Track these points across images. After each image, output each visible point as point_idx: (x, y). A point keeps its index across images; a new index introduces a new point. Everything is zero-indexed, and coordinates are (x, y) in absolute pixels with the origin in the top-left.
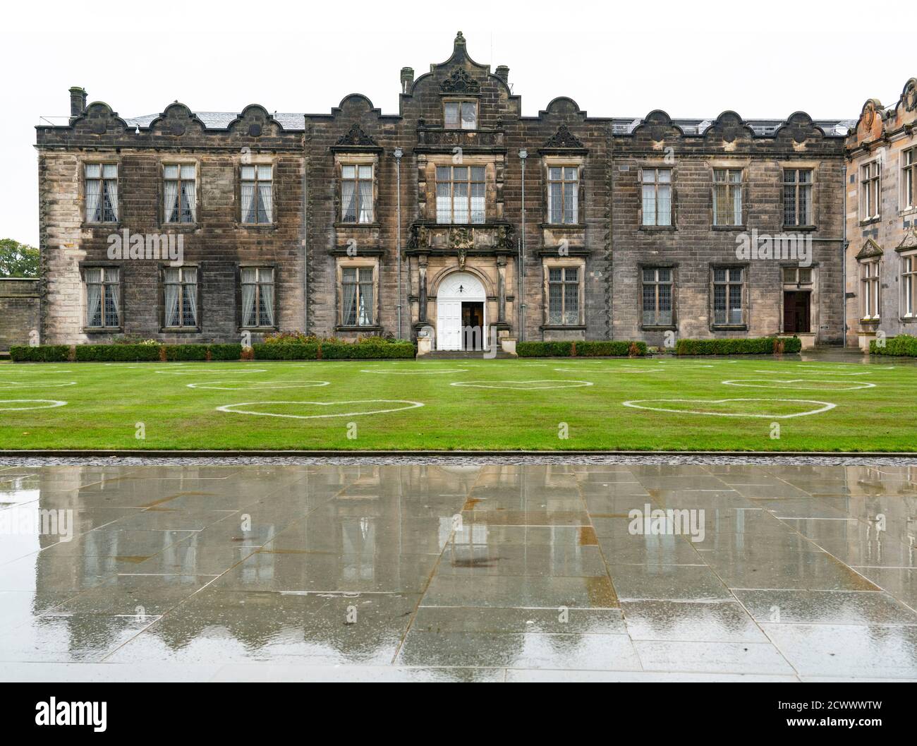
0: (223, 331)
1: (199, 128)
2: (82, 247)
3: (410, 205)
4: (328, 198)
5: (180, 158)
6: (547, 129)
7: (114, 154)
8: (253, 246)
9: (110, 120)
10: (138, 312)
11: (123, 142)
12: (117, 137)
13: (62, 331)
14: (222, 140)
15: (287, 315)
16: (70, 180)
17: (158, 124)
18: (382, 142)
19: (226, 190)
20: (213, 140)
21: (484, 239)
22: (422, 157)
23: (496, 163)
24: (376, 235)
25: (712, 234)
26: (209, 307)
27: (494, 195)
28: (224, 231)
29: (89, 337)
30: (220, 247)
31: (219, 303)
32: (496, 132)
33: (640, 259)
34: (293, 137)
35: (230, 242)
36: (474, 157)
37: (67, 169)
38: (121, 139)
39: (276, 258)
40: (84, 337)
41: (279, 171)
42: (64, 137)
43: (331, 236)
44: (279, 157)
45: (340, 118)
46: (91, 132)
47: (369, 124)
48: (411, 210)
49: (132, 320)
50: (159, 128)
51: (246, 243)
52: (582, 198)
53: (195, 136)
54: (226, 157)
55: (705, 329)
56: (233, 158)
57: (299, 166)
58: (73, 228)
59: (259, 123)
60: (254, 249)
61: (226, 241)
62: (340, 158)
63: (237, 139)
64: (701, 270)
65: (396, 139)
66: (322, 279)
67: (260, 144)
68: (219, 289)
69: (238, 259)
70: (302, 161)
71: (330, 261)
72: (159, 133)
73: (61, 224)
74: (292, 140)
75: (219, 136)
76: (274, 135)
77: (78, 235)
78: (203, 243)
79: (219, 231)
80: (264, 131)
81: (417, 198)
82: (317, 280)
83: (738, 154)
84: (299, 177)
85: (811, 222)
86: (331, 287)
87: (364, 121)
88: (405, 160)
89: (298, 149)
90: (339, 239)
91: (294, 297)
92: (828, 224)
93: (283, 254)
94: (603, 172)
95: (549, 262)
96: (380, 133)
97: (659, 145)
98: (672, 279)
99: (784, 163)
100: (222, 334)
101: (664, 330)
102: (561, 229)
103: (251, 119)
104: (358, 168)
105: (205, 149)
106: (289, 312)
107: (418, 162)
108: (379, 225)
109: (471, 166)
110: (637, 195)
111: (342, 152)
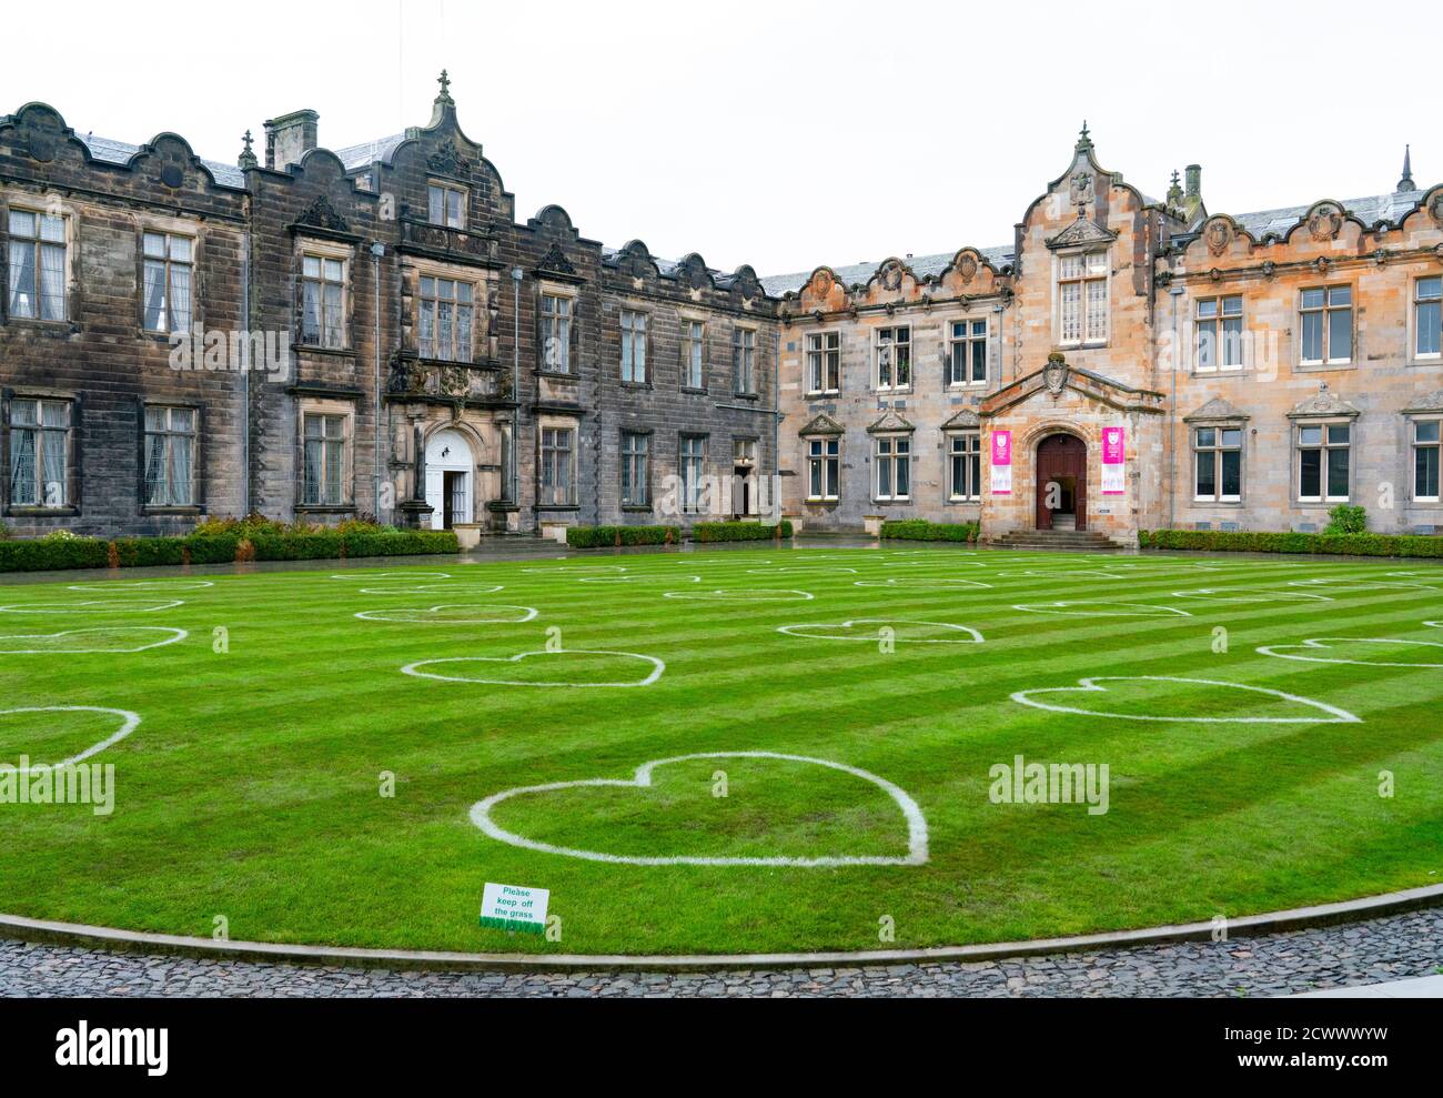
0: (118, 513)
1: (80, 154)
3: (389, 327)
4: (284, 304)
8: (168, 371)
14: (119, 183)
15: (218, 486)
17: (4, 134)
18: (356, 229)
19: (123, 269)
20: (103, 180)
21: (478, 385)
22: (407, 259)
23: (489, 281)
24: (352, 368)
26: (92, 470)
27: (485, 324)
28: (120, 341)
30: (112, 368)
31: (110, 465)
32: (489, 239)
33: (622, 422)
34: (229, 198)
35: (129, 361)
36: (464, 268)
39: (201, 391)
41: (207, 250)
44: (208, 227)
45: (303, 181)
47: (339, 200)
48: (391, 335)
50: (6, 142)
51: (155, 364)
52: (573, 341)
53: (72, 168)
54: (123, 213)
56: (136, 216)
57: (236, 246)
59: (180, 166)
60: (169, 375)
61: (122, 358)
62: (305, 244)
63: (140, 186)
65: (374, 227)
66: (275, 432)
67: (179, 200)
68: (110, 442)
69: (142, 390)
70: (241, 238)
71: (287, 402)
72: (7, 151)
74: (228, 204)
75: (110, 175)
76: (200, 190)
78: (83, 357)
79: (110, 340)
80: (187, 181)
81: (399, 318)
82: (268, 431)
83: (702, 306)
84: (236, 263)
85: (753, 391)
86: (287, 443)
87: (333, 194)
88: (386, 260)
89: (238, 218)
90: (304, 370)
91: (229, 457)
92: (765, 392)
93: (211, 386)
94: (594, 311)
95: (545, 421)
96: (354, 215)
97: (638, 284)
98: (646, 448)
99: (737, 322)
100: (115, 518)
101: (641, 511)
102: (556, 379)
103: (166, 157)
104: (324, 263)
105: (92, 194)
106: (221, 482)
107: (401, 266)
108: (355, 354)
109: (460, 281)
110: (619, 342)
111: (310, 235)
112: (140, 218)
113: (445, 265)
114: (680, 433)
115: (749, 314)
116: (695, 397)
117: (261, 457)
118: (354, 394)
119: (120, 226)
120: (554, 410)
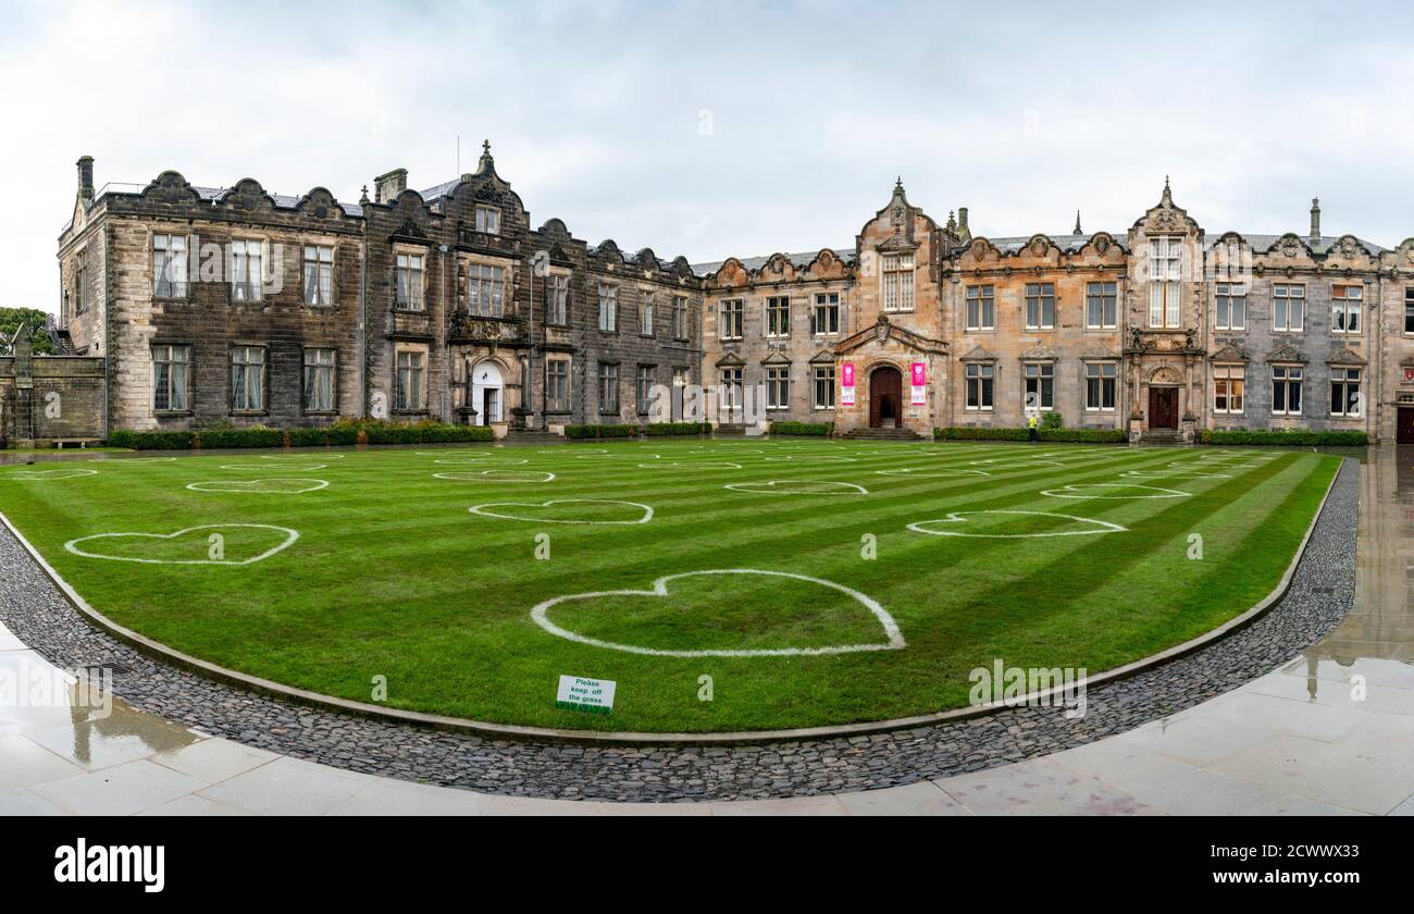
0: (290, 415)
1: (270, 205)
2: (152, 323)
3: (450, 296)
4: (386, 284)
5: (250, 234)
6: (546, 243)
7: (186, 225)
8: (317, 328)
9: (182, 189)
10: (208, 394)
11: (194, 214)
12: (189, 208)
13: (132, 415)
14: (291, 218)
15: (346, 398)
16: (141, 251)
17: (229, 198)
18: (430, 236)
19: (293, 268)
20: (282, 218)
21: (506, 332)
22: (462, 254)
23: (513, 266)
24: (427, 322)
25: (638, 340)
26: (276, 389)
27: (511, 294)
28: (291, 311)
29: (159, 422)
30: (287, 327)
31: (286, 386)
32: (514, 240)
33: (600, 357)
34: (354, 222)
35: (296, 323)
36: (499, 259)
37: (137, 239)
38: (194, 210)
39: (336, 339)
40: (154, 421)
41: (341, 254)
42: (136, 204)
43: (388, 321)
44: (341, 240)
45: (397, 210)
46: (163, 201)
47: (420, 219)
48: (452, 301)
49: (203, 402)
50: (231, 202)
51: (311, 324)
52: (568, 304)
53: (265, 212)
54: (293, 235)
55: (634, 414)
56: (300, 237)
57: (358, 250)
58: (143, 302)
59: (326, 206)
60: (318, 330)
61: (292, 321)
62: (399, 247)
63: (304, 219)
64: (631, 368)
65: (441, 235)
66: (380, 363)
67: (325, 226)
68: (286, 371)
69: (303, 340)
70: (361, 246)
71: (387, 345)
72: (231, 207)
73: (132, 297)
74: (352, 225)
75: (286, 215)
76: (337, 219)
77: (148, 309)
78: (271, 321)
79: (286, 310)
80: (329, 214)
81: (456, 290)
82: (376, 363)
83: (653, 281)
84: (358, 261)
85: (685, 337)
86: (387, 370)
87: (416, 216)
88: (449, 254)
89: (359, 234)
90: (397, 325)
91: (353, 380)
92: (694, 338)
93: (344, 336)
94: (581, 285)
95: (550, 356)
96: (429, 227)
97: (610, 267)
98: (615, 374)
99: (675, 292)
100: (289, 418)
101: (611, 415)
102: (557, 329)
103: (317, 201)
104: (411, 259)
105: (275, 226)
106: (348, 395)
107: (458, 258)
108: (429, 314)
109: (495, 267)
110: (598, 305)
111: (401, 241)
112: (302, 238)
113: (486, 257)
114: (638, 364)
115: (683, 287)
116: (648, 341)
117: (372, 379)
118: (428, 339)
119: (292, 243)
120: (555, 348)
